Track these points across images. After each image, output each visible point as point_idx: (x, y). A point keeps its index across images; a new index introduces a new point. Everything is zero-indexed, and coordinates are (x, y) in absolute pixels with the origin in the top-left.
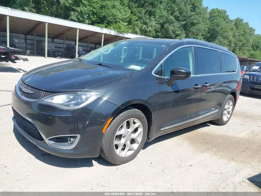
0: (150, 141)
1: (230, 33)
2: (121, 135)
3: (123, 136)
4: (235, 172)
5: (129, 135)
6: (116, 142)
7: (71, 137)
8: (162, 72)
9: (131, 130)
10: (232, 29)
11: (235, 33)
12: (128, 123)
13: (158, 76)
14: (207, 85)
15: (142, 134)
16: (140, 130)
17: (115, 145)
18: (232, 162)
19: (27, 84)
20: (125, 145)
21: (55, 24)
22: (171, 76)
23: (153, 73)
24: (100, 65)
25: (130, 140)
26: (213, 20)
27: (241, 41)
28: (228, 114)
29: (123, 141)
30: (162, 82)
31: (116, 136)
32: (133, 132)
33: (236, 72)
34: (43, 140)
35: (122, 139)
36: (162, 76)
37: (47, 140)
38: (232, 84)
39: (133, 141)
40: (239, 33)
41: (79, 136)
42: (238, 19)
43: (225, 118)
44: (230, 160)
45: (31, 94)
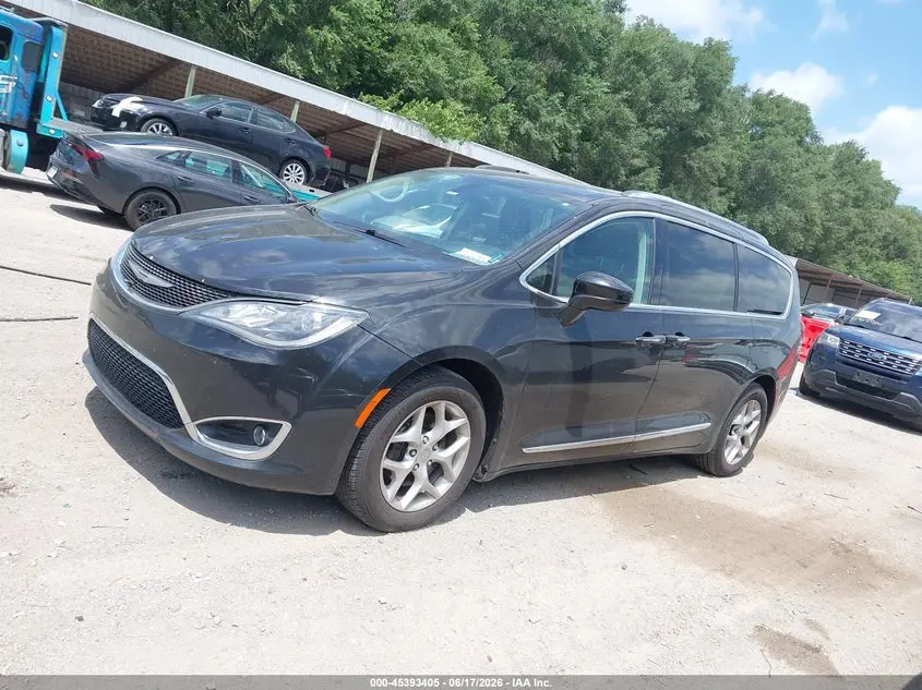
0: (486, 478)
1: (814, 190)
2: (406, 444)
3: (410, 448)
4: (721, 602)
5: (427, 450)
6: (387, 463)
7: (265, 426)
8: (550, 283)
9: (435, 434)
10: (823, 176)
11: (831, 192)
12: (431, 414)
13: (535, 290)
14: (681, 339)
15: (464, 455)
16: (463, 441)
17: (384, 469)
18: (718, 575)
19: (151, 258)
20: (411, 478)
21: (220, 75)
22: (574, 294)
23: (522, 280)
24: (371, 233)
25: (430, 463)
26: (762, 137)
27: (847, 222)
28: (743, 442)
29: (408, 463)
30: (546, 310)
31: (392, 444)
32: (439, 443)
33: (783, 317)
34: (180, 424)
35: (407, 456)
36: (548, 292)
37: (191, 427)
38: (765, 349)
39: (436, 470)
40: (843, 193)
41: (286, 427)
42: (849, 145)
43: (730, 456)
44: (716, 570)
45: (163, 289)
